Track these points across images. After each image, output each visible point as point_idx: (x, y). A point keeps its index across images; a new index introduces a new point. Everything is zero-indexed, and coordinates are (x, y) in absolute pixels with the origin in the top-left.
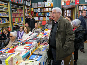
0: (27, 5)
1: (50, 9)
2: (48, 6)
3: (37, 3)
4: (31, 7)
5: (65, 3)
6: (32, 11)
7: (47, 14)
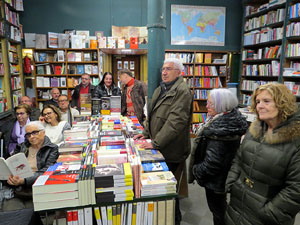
0: (12, 37)
1: (87, 56)
2: (80, 48)
3: (44, 36)
4: (24, 47)
5: (126, 42)
6: (26, 59)
7: (79, 70)
